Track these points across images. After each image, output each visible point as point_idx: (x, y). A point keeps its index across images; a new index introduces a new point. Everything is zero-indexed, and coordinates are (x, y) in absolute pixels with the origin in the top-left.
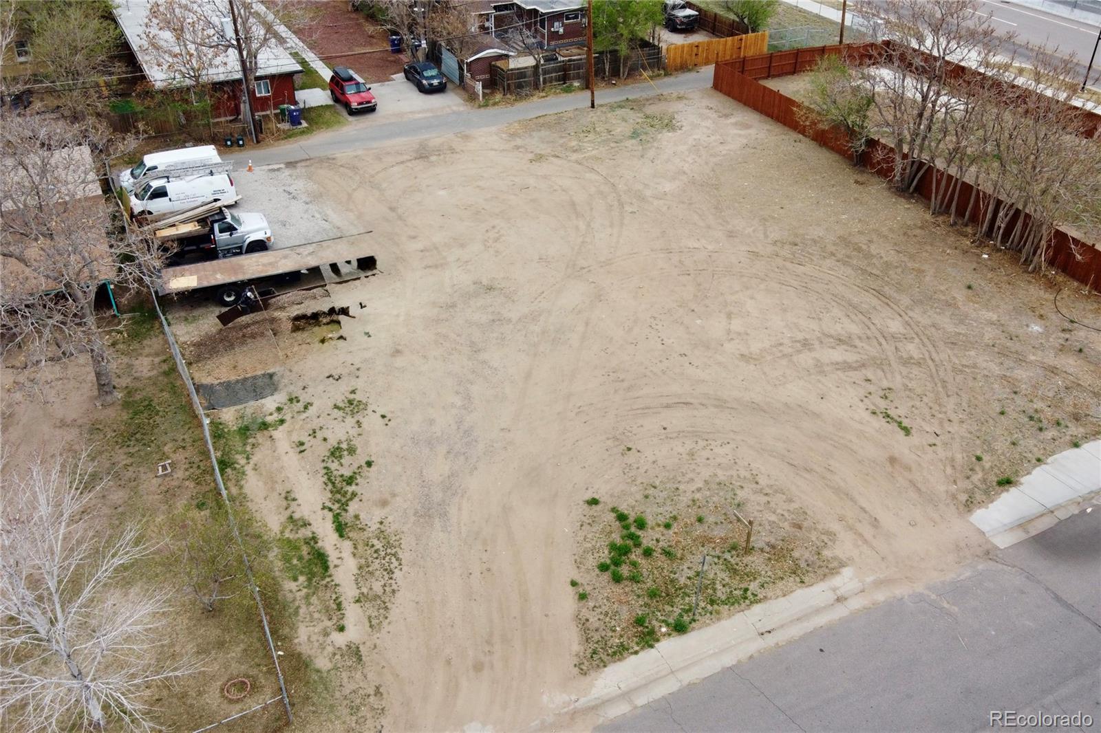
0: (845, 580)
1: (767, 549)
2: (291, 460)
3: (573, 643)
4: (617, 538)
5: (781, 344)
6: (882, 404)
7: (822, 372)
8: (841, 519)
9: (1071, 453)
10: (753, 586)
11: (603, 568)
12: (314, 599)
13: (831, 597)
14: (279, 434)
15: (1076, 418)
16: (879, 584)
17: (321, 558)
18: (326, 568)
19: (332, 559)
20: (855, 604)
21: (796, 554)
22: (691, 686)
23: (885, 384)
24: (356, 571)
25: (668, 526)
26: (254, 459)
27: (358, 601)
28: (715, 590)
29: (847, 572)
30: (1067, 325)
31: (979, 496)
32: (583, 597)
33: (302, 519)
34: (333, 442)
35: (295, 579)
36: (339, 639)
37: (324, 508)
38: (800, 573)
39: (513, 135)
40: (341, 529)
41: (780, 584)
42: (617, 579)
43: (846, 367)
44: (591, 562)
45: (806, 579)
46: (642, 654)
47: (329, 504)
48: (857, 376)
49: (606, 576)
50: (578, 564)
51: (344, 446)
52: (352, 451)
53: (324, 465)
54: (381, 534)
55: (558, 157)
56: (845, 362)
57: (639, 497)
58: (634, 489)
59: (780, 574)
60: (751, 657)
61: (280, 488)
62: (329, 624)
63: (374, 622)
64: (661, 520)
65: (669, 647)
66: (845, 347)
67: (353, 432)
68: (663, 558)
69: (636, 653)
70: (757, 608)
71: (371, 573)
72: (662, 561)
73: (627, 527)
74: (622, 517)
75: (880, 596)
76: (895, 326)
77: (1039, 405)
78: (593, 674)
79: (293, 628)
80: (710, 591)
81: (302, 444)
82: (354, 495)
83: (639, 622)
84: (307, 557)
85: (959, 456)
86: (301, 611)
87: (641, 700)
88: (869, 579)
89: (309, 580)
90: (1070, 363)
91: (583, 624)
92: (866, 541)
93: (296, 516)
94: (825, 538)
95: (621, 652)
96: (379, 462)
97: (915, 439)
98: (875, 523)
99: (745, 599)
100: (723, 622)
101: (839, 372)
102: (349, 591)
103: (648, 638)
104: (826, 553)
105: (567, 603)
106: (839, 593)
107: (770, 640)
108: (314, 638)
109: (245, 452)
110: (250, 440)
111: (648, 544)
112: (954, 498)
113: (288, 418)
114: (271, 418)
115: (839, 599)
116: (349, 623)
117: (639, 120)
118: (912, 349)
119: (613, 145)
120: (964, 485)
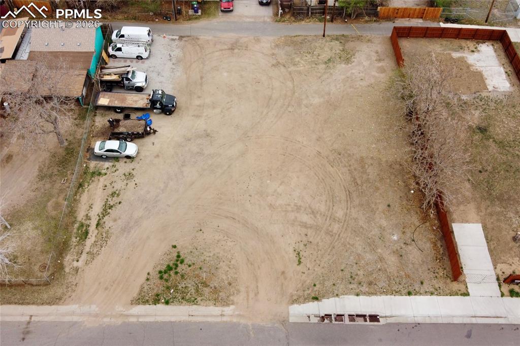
0: (228, 310)
1: (213, 288)
2: (100, 191)
3: (135, 293)
4: (172, 263)
5: (289, 205)
6: (302, 247)
7: (293, 225)
8: (246, 287)
9: (353, 297)
10: (199, 299)
11: (160, 272)
12: (77, 247)
13: (220, 313)
14: (102, 179)
15: (370, 283)
16: (239, 315)
17: (87, 233)
18: (86, 238)
19: (89, 236)
20: (225, 319)
21: (221, 294)
22: (157, 322)
23: (311, 240)
24: (93, 242)
25: (190, 266)
26: (90, 187)
27: (88, 253)
28: (187, 295)
29: (232, 307)
30: (409, 242)
31: (300, 300)
32: (148, 279)
33: (90, 216)
34: (115, 190)
35: (76, 238)
36: (75, 264)
37: (98, 215)
38: (217, 301)
39: (277, 46)
40: (97, 225)
41: (208, 302)
42: (161, 278)
43: (304, 225)
44: (158, 269)
45: (217, 304)
46: (151, 306)
47: (100, 214)
48: (304, 231)
49: (159, 276)
50: (155, 267)
51: (117, 192)
52: (118, 195)
53: (107, 198)
54: (107, 232)
55: (285, 66)
56: (306, 223)
57: (190, 250)
58: (190, 247)
59: (211, 298)
60: (180, 321)
61: (91, 202)
62: (76, 257)
63: (88, 262)
64: (190, 263)
65: (161, 307)
66: (312, 216)
67: (123, 187)
68: (180, 277)
69: (150, 304)
70: (195, 307)
71: (96, 245)
72: (178, 278)
73: (177, 261)
74: (178, 256)
75: (235, 320)
76: (340, 214)
77: (361, 273)
78: (134, 305)
79: (66, 255)
80: (185, 294)
81: (106, 186)
82: (109, 213)
83: (158, 295)
84: (84, 231)
85: (308, 281)
86: (72, 250)
87: (141, 320)
88: (237, 313)
89: (80, 240)
91: (142, 288)
92: (248, 299)
93: (89, 215)
94: (235, 292)
95: (146, 302)
96: (123, 203)
97: (300, 268)
98: (257, 294)
99: (194, 302)
100: (181, 307)
101: (299, 227)
102: (87, 249)
103: (156, 301)
104: (231, 298)
105: (142, 279)
106: (223, 313)
107: (191, 319)
108: (70, 260)
109: (89, 182)
110: (93, 178)
111: (179, 270)
112: (292, 296)
113: (108, 173)
114: (103, 171)
115: (222, 315)
116: (81, 260)
117: (338, 51)
118: (336, 227)
119: (314, 66)
120: (301, 293)
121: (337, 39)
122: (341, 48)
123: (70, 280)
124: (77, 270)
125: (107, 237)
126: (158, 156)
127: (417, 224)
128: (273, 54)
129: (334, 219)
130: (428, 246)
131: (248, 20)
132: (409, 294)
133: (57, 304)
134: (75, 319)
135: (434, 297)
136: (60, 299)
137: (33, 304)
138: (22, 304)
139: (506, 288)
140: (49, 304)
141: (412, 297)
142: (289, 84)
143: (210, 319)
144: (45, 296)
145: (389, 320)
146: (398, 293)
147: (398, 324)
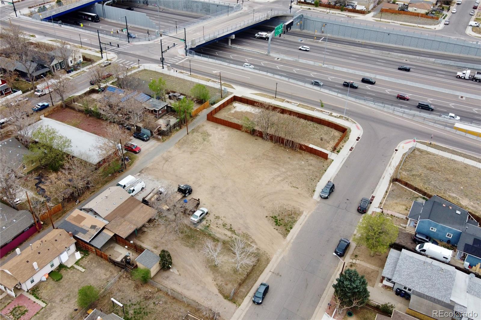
0: (305, 213)
1: (293, 213)
2: (219, 229)
3: (281, 236)
4: (274, 220)
5: (270, 180)
6: (291, 185)
7: (280, 183)
8: (298, 205)
9: (319, 183)
10: (295, 219)
11: (276, 225)
13: (305, 216)
14: (211, 226)
15: (316, 177)
16: (309, 212)
20: (308, 216)
21: (297, 212)
22: (298, 234)
23: (290, 181)
26: (213, 232)
28: (291, 221)
29: (304, 212)
30: (307, 161)
31: (312, 195)
32: (277, 230)
34: (221, 224)
36: (254, 248)
39: (179, 148)
40: (238, 235)
41: (298, 217)
42: (279, 225)
43: (282, 180)
44: (274, 225)
45: (300, 215)
47: (232, 233)
48: (285, 181)
49: (277, 226)
50: (273, 226)
51: (224, 224)
52: (226, 224)
53: (224, 228)
54: (244, 234)
55: (195, 151)
57: (272, 213)
58: (270, 212)
61: (222, 234)
63: (256, 244)
64: (278, 215)
65: (291, 231)
66: (279, 177)
67: (222, 221)
69: (289, 233)
70: (298, 221)
72: (282, 221)
73: (274, 218)
74: (272, 217)
75: (310, 214)
76: (284, 170)
77: (311, 177)
78: (286, 238)
81: (217, 226)
82: (234, 230)
83: (286, 230)
85: (306, 189)
87: (294, 238)
88: (307, 212)
90: (311, 167)
91: (280, 233)
92: (303, 207)
93: (229, 236)
94: (298, 209)
95: (287, 234)
96: (232, 224)
97: (300, 189)
98: (303, 204)
99: (295, 221)
100: (295, 225)
101: (282, 182)
103: (289, 231)
104: (300, 211)
107: (302, 225)
109: (210, 231)
110: (209, 229)
111: (279, 219)
112: (309, 196)
113: (209, 223)
114: (207, 225)
115: (306, 216)
116: (253, 246)
117: (201, 135)
118: (289, 173)
119: (203, 144)
120: (309, 194)
121: (193, 132)
122: (200, 133)
123: (261, 253)
124: (257, 249)
125: (247, 235)
126: (213, 206)
127: (301, 156)
128: (184, 151)
129: (285, 172)
130: (311, 158)
131: (152, 149)
132: (325, 171)
133: (270, 261)
134: (281, 258)
135: (330, 167)
136: (268, 259)
137: (265, 268)
138: (262, 272)
139: (335, 152)
140: (268, 263)
141: (327, 171)
142: (206, 154)
143: (306, 220)
144: (264, 263)
145: (332, 179)
146: (323, 173)
147: (334, 178)
